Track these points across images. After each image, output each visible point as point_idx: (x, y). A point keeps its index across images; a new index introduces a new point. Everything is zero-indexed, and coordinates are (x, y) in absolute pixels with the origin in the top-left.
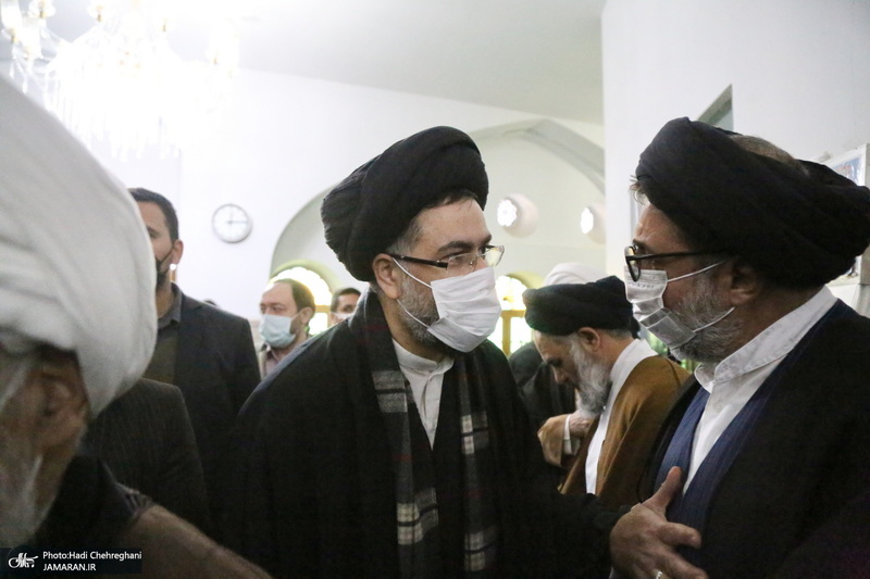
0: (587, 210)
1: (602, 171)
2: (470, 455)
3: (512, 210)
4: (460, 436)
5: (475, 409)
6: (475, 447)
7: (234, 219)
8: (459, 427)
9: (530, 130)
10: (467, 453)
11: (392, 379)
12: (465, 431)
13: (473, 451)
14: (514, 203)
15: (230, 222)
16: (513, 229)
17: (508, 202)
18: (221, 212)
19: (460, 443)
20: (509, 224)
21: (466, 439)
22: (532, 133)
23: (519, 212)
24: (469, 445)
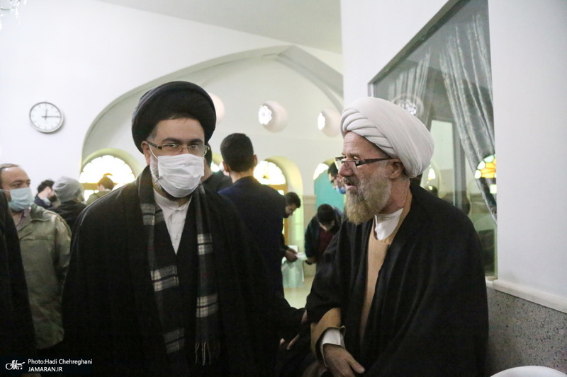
0: (321, 114)
1: (341, 93)
2: (202, 255)
3: (268, 112)
4: (196, 245)
5: (206, 232)
6: (205, 251)
7: (48, 115)
8: (196, 240)
9: (280, 55)
10: (200, 254)
11: (148, 208)
12: (199, 242)
13: (203, 253)
14: (270, 108)
15: (46, 117)
16: (270, 127)
17: (266, 107)
18: (36, 108)
19: (197, 249)
20: (266, 123)
21: (200, 247)
22: (283, 57)
23: (273, 115)
24: (202, 250)
